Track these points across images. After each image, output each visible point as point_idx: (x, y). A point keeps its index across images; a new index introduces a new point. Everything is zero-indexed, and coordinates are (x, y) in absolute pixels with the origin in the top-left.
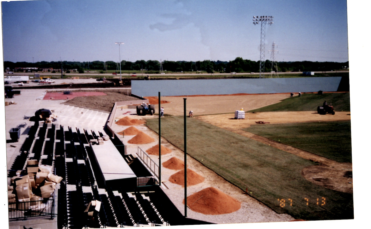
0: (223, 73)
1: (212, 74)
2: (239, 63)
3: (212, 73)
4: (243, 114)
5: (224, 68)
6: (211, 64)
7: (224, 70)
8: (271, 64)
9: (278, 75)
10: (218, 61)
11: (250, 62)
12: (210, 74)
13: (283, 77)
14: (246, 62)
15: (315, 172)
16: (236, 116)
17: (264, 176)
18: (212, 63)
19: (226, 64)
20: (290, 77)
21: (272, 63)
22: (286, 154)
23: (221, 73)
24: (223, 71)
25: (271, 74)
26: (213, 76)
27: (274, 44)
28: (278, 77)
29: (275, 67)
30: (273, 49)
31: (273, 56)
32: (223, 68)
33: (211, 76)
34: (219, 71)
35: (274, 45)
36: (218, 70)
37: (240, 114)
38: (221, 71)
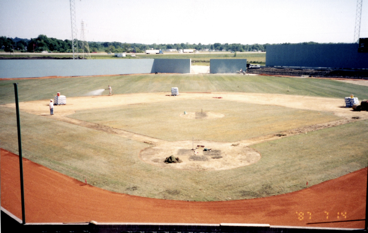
0: (25, 52)
1: (12, 54)
2: (42, 41)
3: (12, 52)
4: (64, 100)
5: (25, 47)
6: (8, 42)
7: (25, 49)
8: (81, 44)
9: (90, 56)
10: (16, 38)
11: (56, 41)
12: (9, 53)
13: (95, 58)
14: (51, 40)
15: (152, 153)
16: (56, 102)
17: (103, 164)
18: (9, 40)
19: (27, 42)
20: (103, 59)
21: (83, 43)
22: (120, 139)
23: (22, 52)
24: (23, 50)
25: (83, 55)
26: (13, 56)
27: (83, 22)
28: (91, 58)
29: (86, 47)
30: (83, 27)
31: (83, 35)
32: (23, 46)
33: (11, 55)
34: (20, 50)
35: (83, 24)
36: (18, 48)
37: (60, 100)
38: (21, 50)
